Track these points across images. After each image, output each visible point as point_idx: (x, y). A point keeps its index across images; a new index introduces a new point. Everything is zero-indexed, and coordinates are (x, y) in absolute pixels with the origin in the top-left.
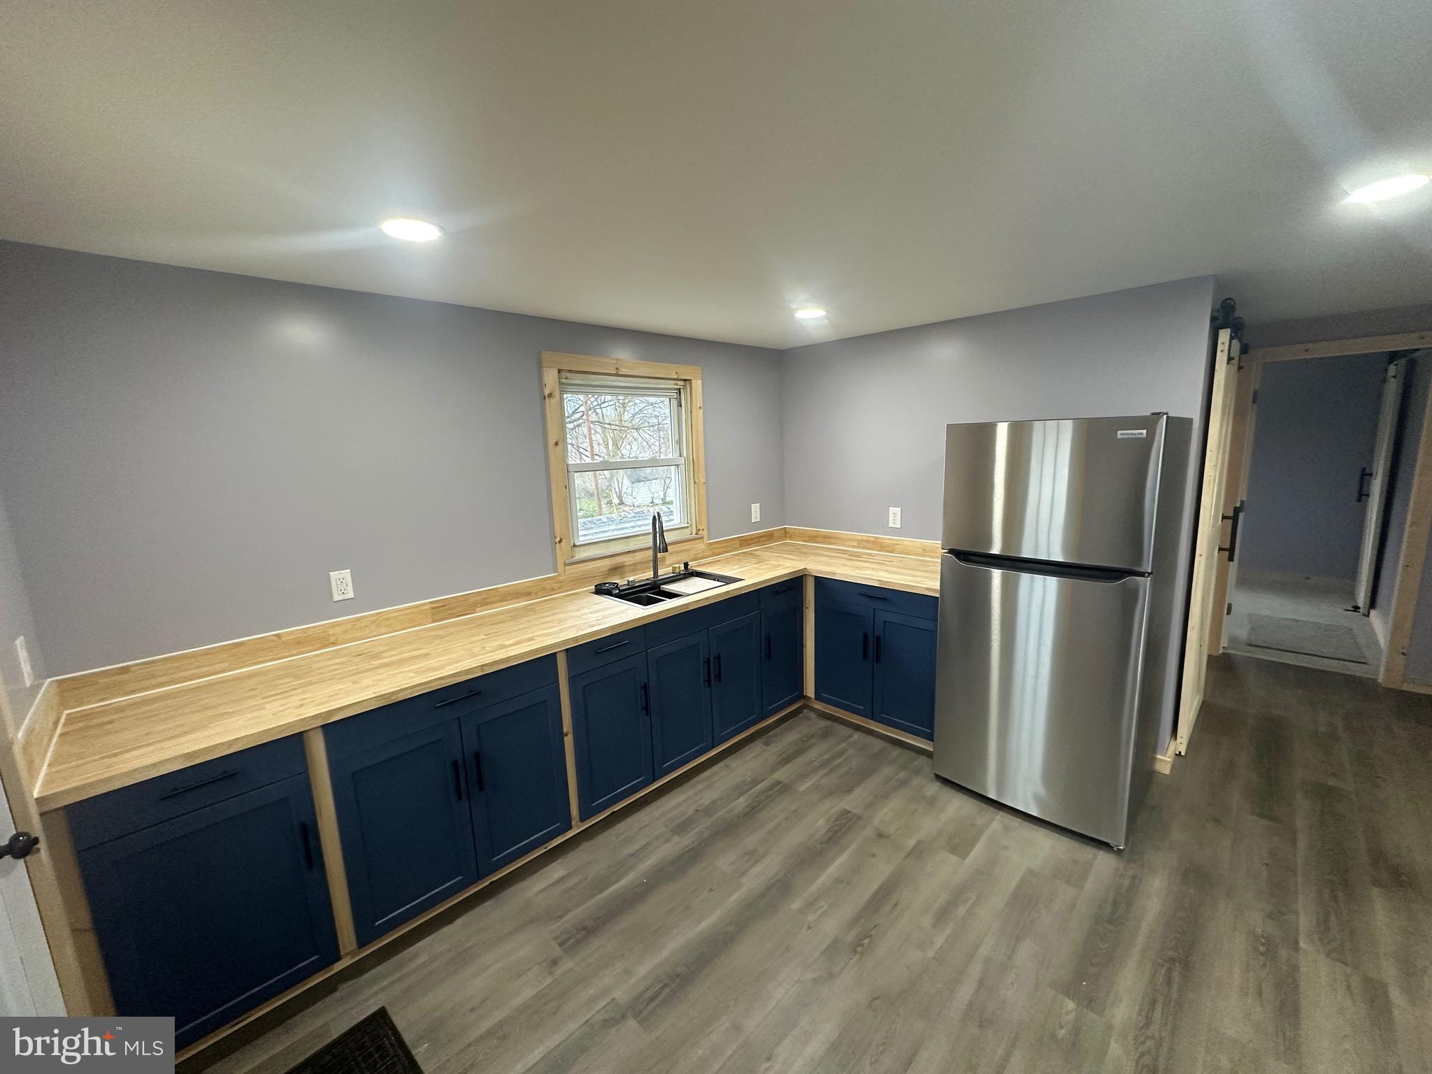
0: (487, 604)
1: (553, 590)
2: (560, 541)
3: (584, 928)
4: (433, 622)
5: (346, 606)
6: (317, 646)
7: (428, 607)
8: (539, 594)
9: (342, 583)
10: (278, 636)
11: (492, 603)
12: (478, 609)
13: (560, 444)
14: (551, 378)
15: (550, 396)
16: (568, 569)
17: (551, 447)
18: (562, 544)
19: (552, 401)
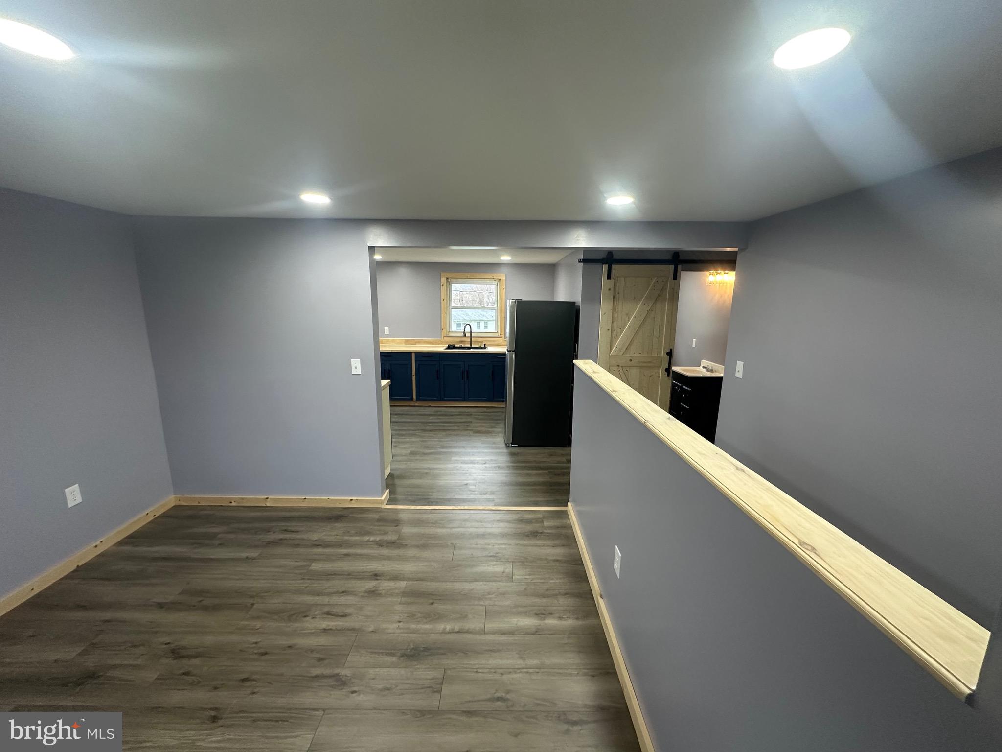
1: (439, 343)
9: (387, 330)
13: (445, 300)
14: (443, 280)
15: (443, 285)
16: (445, 338)
17: (442, 301)
18: (444, 330)
19: (443, 287)
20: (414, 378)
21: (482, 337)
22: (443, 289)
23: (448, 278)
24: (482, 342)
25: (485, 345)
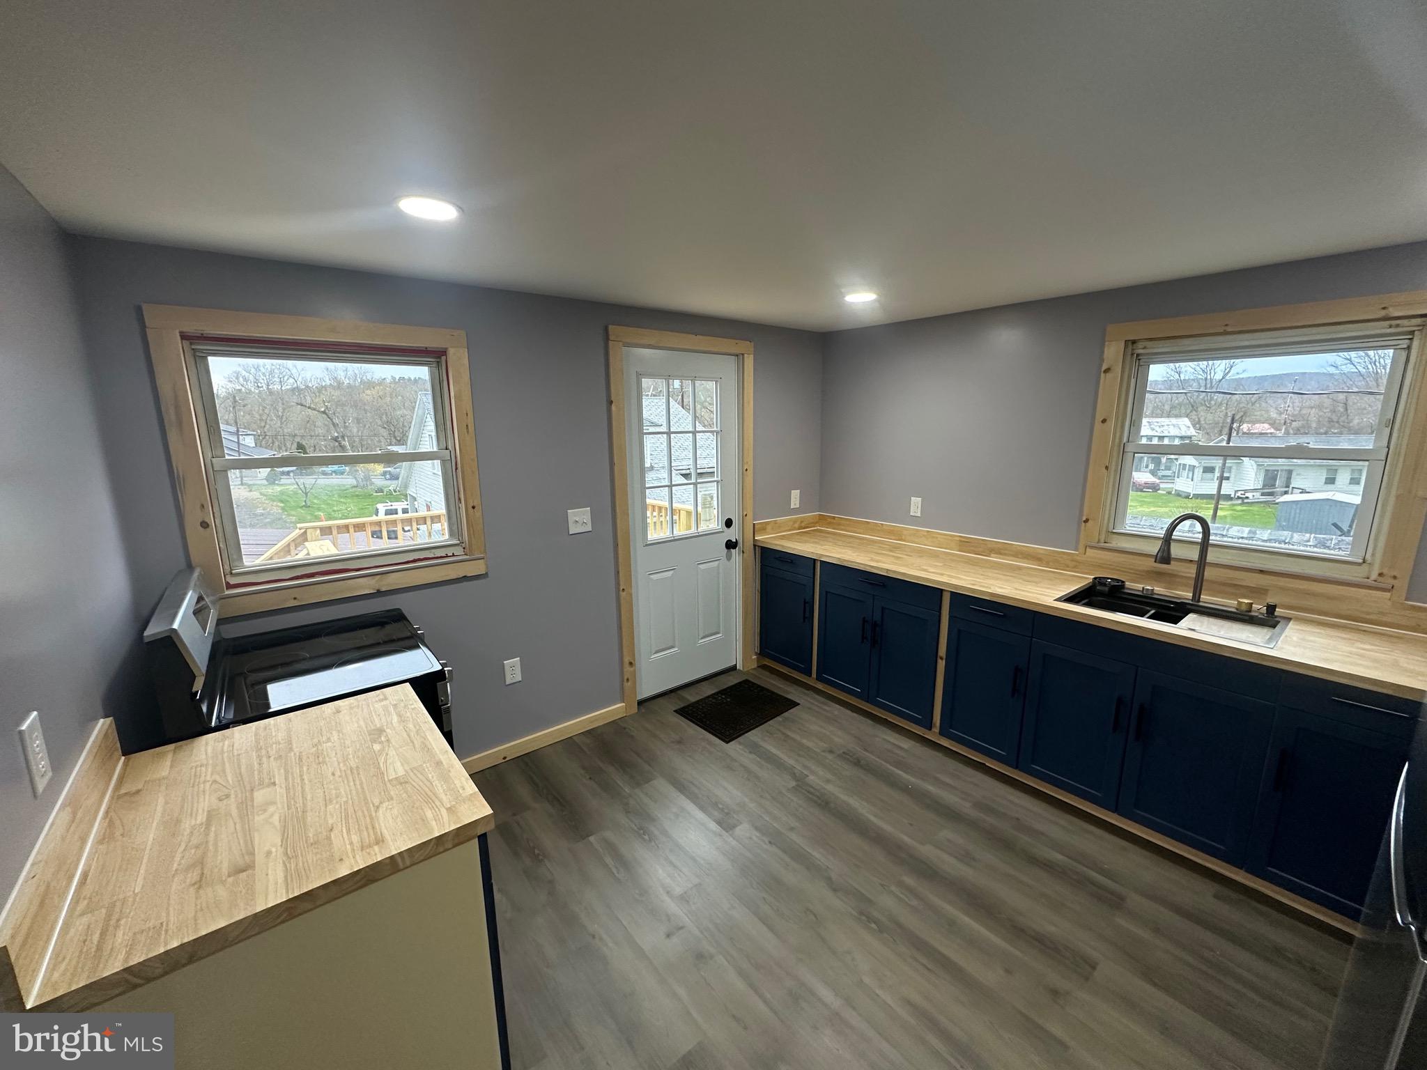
0: (1001, 554)
1: (1068, 567)
2: (1087, 521)
3: (859, 761)
4: (959, 551)
5: (914, 520)
6: (897, 538)
7: (958, 539)
8: (1051, 564)
9: (916, 505)
10: (882, 524)
11: (1005, 554)
12: (992, 555)
13: (1112, 423)
14: (1113, 352)
15: (1107, 371)
16: (1090, 552)
17: (1098, 425)
18: (1089, 524)
19: (1109, 375)
20: (941, 665)
21: (1261, 572)
22: (1109, 384)
23: (1134, 342)
24: (1259, 592)
25: (1271, 609)
